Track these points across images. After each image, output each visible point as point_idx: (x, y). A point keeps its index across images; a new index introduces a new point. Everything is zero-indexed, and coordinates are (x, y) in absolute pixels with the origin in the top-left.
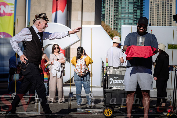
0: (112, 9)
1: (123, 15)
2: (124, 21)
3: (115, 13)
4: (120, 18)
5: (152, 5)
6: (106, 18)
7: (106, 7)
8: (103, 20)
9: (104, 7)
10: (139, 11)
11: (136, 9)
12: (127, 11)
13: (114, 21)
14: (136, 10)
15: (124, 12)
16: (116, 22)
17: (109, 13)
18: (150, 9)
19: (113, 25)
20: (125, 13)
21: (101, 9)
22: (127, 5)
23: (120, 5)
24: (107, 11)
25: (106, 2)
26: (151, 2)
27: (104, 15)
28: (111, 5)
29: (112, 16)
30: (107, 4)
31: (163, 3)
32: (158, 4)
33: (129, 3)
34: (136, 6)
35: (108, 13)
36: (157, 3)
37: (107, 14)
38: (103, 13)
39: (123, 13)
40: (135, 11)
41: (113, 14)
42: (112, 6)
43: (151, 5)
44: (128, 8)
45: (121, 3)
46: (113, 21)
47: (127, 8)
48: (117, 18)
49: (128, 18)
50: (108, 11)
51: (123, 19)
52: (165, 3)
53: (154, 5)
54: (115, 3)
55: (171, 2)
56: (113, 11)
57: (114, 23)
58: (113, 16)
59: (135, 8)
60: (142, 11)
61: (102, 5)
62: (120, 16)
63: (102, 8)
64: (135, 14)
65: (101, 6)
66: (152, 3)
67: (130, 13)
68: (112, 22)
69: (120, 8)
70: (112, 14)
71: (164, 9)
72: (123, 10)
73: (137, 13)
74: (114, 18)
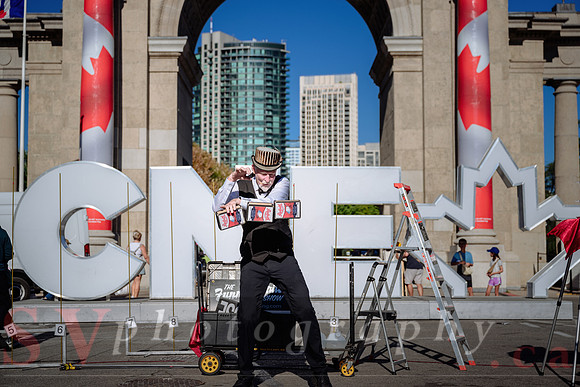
0: (217, 113)
1: (241, 128)
2: (245, 141)
3: (223, 123)
4: (234, 135)
5: (307, 105)
6: (202, 134)
7: (203, 110)
8: (197, 139)
9: (198, 110)
10: (276, 119)
11: (270, 113)
12: (250, 119)
13: (222, 141)
14: (271, 117)
15: (244, 121)
16: (227, 143)
17: (211, 123)
18: (301, 114)
19: (218, 151)
20: (247, 124)
21: (192, 114)
22: (250, 105)
23: (234, 105)
24: (205, 119)
25: (203, 99)
26: (304, 98)
27: (198, 127)
28: (213, 104)
29: (216, 130)
30: (205, 102)
31: (330, 100)
32: (319, 101)
33: (254, 99)
34: (270, 107)
35: (208, 122)
36: (317, 99)
37: (205, 125)
38: (196, 122)
39: (241, 123)
40: (269, 119)
41: (219, 126)
42: (216, 107)
43: (304, 104)
44: (253, 111)
45: (237, 100)
46: (219, 142)
47: (249, 112)
48: (227, 134)
49: (253, 135)
50: (208, 119)
51: (242, 135)
52: (335, 100)
53: (311, 105)
54: (222, 100)
55: (347, 99)
56: (219, 118)
57: (222, 147)
58: (219, 130)
59: (268, 110)
60: (284, 118)
61: (194, 105)
62: (234, 130)
63: (194, 110)
64: (269, 125)
65: (192, 108)
66: (306, 101)
67: (258, 123)
68: (216, 143)
69: (234, 112)
70: (217, 124)
71: (333, 113)
72: (241, 116)
73: (272, 123)
74: (222, 135)
